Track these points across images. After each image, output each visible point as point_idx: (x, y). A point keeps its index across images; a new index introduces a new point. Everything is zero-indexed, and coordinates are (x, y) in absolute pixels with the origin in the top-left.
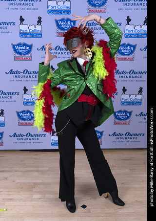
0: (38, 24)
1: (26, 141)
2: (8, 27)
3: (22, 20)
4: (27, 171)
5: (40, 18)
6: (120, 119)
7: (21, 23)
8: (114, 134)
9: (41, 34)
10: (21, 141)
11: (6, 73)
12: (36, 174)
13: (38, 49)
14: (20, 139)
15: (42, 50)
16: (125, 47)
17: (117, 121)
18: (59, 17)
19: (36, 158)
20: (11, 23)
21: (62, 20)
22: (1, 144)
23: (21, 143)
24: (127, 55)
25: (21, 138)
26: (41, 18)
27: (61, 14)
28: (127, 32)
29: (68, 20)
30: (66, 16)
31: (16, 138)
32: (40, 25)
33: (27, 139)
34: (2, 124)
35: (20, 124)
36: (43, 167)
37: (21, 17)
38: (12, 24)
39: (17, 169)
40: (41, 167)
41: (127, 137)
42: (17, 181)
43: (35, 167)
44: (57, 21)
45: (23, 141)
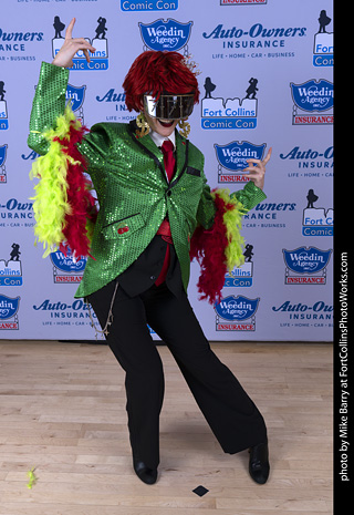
0: (97, 37)
1: (73, 319)
2: (27, 44)
3: (59, 26)
4: (69, 394)
5: (102, 22)
6: (300, 269)
7: (58, 35)
8: (286, 306)
9: (106, 62)
10: (60, 319)
11: (23, 156)
12: (90, 400)
13: (98, 98)
14: (57, 315)
15: (109, 100)
16: (314, 89)
17: (293, 274)
18: (150, 17)
19: (94, 362)
20: (33, 34)
21: (157, 25)
22: (15, 327)
23: (62, 323)
24: (319, 109)
25: (60, 311)
26: (104, 20)
27: (155, 9)
28: (320, 51)
29: (172, 24)
30: (165, 15)
31: (48, 312)
32: (103, 38)
33: (75, 315)
34: (16, 280)
35: (58, 280)
36: (110, 384)
37: (57, 19)
38: (36, 37)
39: (47, 387)
40: (105, 383)
41: (319, 314)
42: (43, 418)
43: (89, 382)
44: (144, 29)
45: (66, 319)
